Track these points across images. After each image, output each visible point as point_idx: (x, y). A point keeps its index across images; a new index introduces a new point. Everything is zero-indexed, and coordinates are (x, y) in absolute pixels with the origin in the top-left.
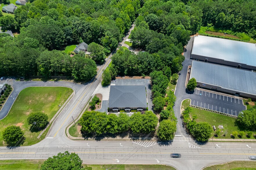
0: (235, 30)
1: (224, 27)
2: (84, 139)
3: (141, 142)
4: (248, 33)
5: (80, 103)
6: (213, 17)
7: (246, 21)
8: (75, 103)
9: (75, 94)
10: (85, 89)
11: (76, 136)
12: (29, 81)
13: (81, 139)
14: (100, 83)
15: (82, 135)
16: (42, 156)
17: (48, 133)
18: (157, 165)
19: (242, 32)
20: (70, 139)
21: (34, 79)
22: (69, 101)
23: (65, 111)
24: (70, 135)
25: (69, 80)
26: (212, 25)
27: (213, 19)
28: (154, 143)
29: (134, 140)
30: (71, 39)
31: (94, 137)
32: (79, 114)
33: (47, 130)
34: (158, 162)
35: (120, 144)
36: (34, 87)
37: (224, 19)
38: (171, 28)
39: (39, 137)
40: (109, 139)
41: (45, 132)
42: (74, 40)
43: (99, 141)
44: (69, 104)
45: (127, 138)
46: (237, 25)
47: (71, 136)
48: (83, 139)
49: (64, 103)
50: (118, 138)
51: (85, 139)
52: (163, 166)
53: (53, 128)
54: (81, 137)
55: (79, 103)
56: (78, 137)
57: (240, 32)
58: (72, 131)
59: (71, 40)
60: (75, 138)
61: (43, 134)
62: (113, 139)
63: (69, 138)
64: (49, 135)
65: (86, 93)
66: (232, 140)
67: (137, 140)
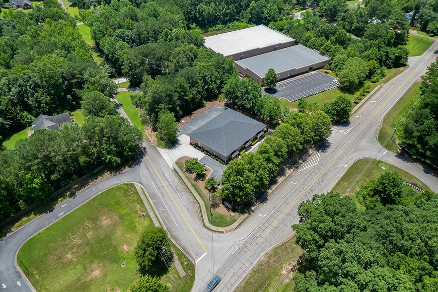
0: (225, 23)
1: (210, 23)
2: (247, 214)
3: (306, 164)
4: (240, 21)
5: (170, 187)
6: (192, 14)
7: (230, 7)
8: (162, 193)
9: (142, 184)
10: (147, 168)
11: (235, 221)
12: (8, 235)
13: (245, 217)
14: (158, 149)
15: (238, 214)
16: (229, 285)
17: (188, 256)
18: (349, 169)
19: (233, 22)
20: (230, 231)
21: (17, 224)
22: (149, 198)
23: (165, 212)
24: (224, 228)
25: (100, 178)
26: (197, 26)
27: (192, 17)
28: (318, 155)
29: (297, 168)
30: (5, 122)
31: (256, 202)
32: (192, 199)
33: (177, 254)
34: (347, 166)
35: (292, 182)
36: (39, 234)
37: (207, 11)
38: (167, 37)
39: (182, 273)
40: (273, 189)
41: (179, 259)
42: (14, 122)
43: (267, 201)
44: (155, 201)
45: (288, 172)
46: (223, 14)
47: (227, 228)
48: (248, 216)
49: (144, 206)
50: (280, 180)
51: (250, 214)
52: (353, 164)
53: (184, 244)
54: (241, 217)
55: (168, 189)
56: (238, 220)
57: (231, 22)
58: (219, 222)
59: (7, 124)
60: (236, 224)
61: (182, 264)
62: (277, 185)
63: (227, 232)
64: (194, 256)
65: (158, 172)
66: (359, 105)
67: (299, 165)
